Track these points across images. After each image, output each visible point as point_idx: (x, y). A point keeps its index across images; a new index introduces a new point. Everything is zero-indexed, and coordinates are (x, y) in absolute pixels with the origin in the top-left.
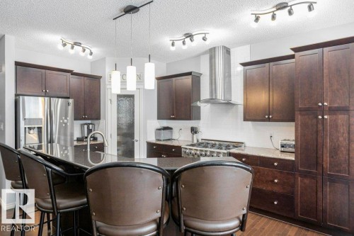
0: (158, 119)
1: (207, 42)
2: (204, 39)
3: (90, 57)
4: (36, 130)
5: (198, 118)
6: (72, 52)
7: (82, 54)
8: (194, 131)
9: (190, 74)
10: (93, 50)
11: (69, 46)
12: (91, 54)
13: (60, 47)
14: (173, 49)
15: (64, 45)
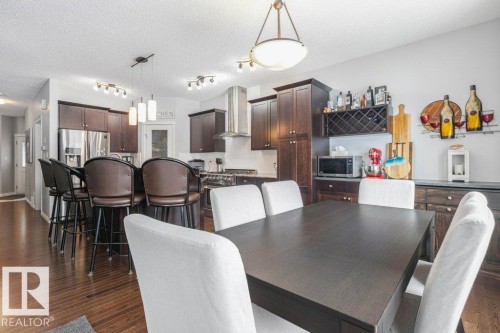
0: (191, 152)
1: (215, 83)
2: (211, 81)
3: (125, 97)
4: (76, 158)
5: (223, 150)
6: (107, 92)
7: (116, 94)
8: (219, 162)
9: (213, 111)
10: (127, 91)
11: (103, 87)
12: (125, 93)
13: (96, 88)
14: (190, 89)
15: (99, 86)
